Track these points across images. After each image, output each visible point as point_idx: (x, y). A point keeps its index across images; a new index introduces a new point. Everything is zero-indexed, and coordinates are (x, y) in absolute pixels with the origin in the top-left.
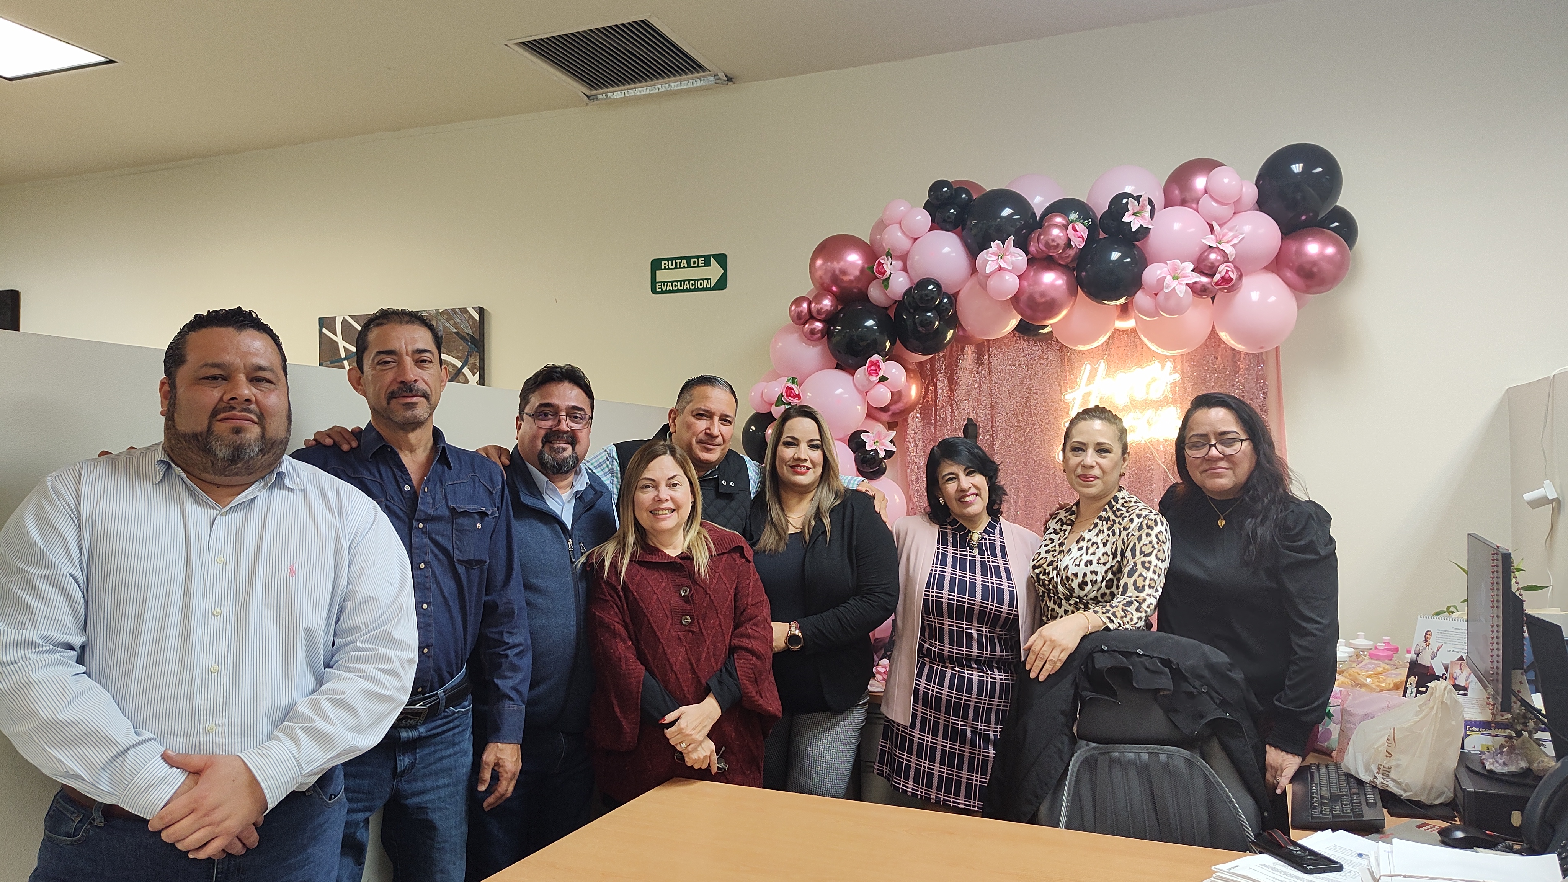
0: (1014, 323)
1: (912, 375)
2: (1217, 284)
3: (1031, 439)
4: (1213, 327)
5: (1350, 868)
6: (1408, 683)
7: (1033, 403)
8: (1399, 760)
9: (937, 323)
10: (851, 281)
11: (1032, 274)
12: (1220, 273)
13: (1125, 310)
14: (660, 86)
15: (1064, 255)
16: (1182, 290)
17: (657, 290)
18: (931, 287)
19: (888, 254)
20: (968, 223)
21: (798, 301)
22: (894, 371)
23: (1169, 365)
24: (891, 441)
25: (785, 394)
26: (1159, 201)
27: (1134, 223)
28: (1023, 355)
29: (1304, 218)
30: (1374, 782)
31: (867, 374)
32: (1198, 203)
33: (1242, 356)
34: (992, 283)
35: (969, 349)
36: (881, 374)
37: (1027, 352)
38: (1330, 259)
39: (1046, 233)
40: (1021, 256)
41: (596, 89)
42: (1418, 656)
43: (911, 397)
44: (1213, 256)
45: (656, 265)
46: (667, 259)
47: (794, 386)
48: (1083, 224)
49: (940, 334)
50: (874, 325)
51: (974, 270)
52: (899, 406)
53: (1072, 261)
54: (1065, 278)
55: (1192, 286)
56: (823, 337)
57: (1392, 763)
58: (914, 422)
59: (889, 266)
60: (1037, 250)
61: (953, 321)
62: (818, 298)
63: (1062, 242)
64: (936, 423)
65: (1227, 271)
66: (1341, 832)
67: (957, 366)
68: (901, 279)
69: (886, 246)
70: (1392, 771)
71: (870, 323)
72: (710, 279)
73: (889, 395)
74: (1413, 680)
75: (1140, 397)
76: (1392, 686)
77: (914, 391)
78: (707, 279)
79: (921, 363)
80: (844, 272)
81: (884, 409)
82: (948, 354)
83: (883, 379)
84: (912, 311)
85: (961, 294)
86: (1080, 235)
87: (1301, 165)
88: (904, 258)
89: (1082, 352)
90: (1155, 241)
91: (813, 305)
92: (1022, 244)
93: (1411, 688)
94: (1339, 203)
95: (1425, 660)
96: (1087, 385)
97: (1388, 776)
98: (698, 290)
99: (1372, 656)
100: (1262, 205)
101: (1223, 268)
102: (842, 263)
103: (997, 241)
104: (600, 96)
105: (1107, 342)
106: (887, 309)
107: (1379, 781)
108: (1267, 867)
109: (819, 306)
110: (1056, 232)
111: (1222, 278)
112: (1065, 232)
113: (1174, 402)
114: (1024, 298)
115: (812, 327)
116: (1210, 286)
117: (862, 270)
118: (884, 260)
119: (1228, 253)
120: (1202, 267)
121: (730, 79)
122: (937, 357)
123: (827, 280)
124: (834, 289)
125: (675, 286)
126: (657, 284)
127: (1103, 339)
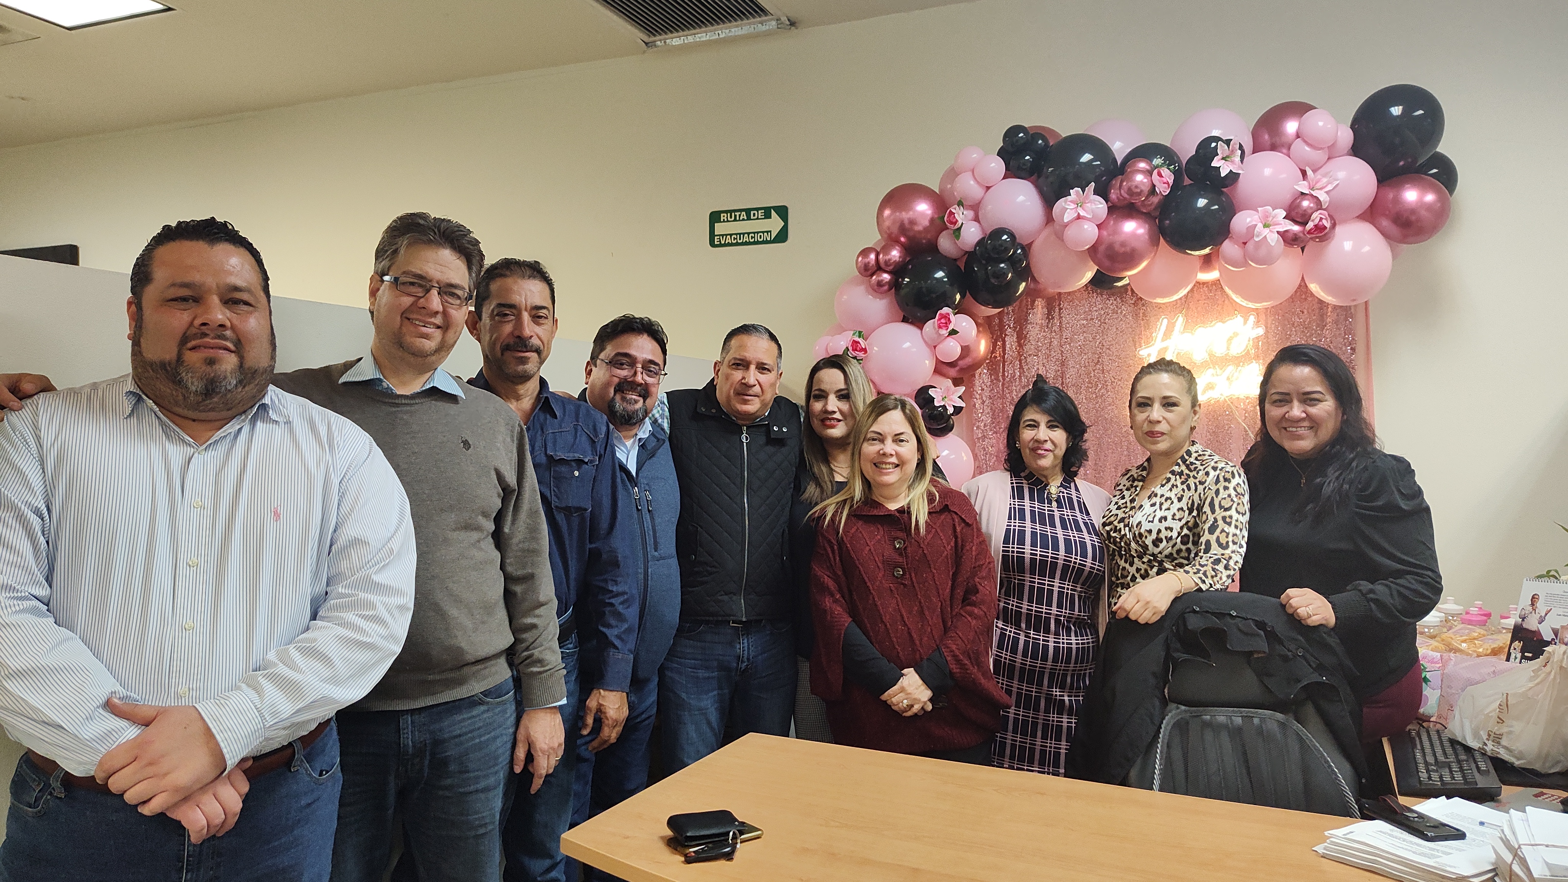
0: (1089, 275)
1: (981, 329)
2: (1309, 232)
3: (1102, 396)
4: (1303, 278)
5: (1473, 837)
6: (1512, 648)
7: (1106, 359)
8: (1511, 726)
9: (1010, 275)
10: (920, 232)
11: (1112, 222)
12: (1313, 221)
13: (1207, 262)
14: (720, 32)
15: (1146, 203)
16: (1273, 239)
17: (716, 243)
18: (1005, 237)
19: (960, 204)
20: (1045, 170)
21: (865, 252)
22: (964, 324)
23: (1252, 319)
24: (960, 397)
25: (850, 348)
26: (1248, 147)
27: (1223, 168)
28: (1095, 309)
29: (1401, 163)
30: (1483, 749)
31: (936, 327)
32: (1289, 149)
33: (1330, 309)
34: (1069, 233)
35: (1040, 303)
36: (951, 327)
37: (1100, 306)
38: (1429, 207)
39: (1130, 179)
40: (1101, 204)
41: (654, 35)
42: (1523, 620)
43: (980, 351)
44: (1305, 204)
45: (715, 217)
46: (726, 212)
47: (860, 340)
48: (1169, 169)
49: (1012, 286)
50: (943, 277)
51: (1049, 219)
52: (968, 361)
53: (1155, 209)
54: (1147, 226)
55: (1283, 235)
56: (890, 289)
57: (1504, 729)
58: (982, 377)
59: (961, 215)
60: (1118, 198)
61: (1025, 273)
62: (886, 249)
63: (1146, 189)
64: (1004, 380)
65: (1321, 219)
66: (1457, 800)
67: (1026, 320)
68: (973, 229)
69: (958, 195)
70: (1504, 738)
71: (940, 274)
72: (770, 232)
73: (959, 350)
74: (1517, 645)
75: (1220, 351)
76: (1489, 651)
77: (983, 346)
78: (767, 232)
79: (988, 317)
80: (912, 222)
81: (952, 365)
82: (1016, 308)
83: (953, 332)
84: (984, 262)
85: (1033, 245)
86: (1165, 181)
87: (1401, 108)
88: (976, 208)
89: (1159, 306)
90: (1244, 187)
91: (881, 256)
92: (1102, 192)
93: (1516, 654)
94: (1439, 149)
95: (1532, 624)
96: (1163, 340)
97: (1498, 743)
98: (758, 243)
99: (1463, 621)
100: (1356, 150)
101: (1316, 216)
102: (911, 213)
103: (1076, 188)
104: (658, 43)
105: (1186, 296)
106: (955, 260)
107: (1490, 747)
108: (1383, 833)
109: (887, 258)
110: (1139, 178)
111: (1315, 226)
112: (1149, 178)
113: (1257, 357)
114: (1102, 248)
115: (880, 278)
116: (1302, 235)
117: (932, 220)
118: (955, 209)
119: (1321, 199)
120: (1293, 214)
121: (792, 24)
122: (1006, 311)
123: (895, 230)
124: (902, 239)
125: (734, 238)
126: (716, 238)
127: (1183, 292)
